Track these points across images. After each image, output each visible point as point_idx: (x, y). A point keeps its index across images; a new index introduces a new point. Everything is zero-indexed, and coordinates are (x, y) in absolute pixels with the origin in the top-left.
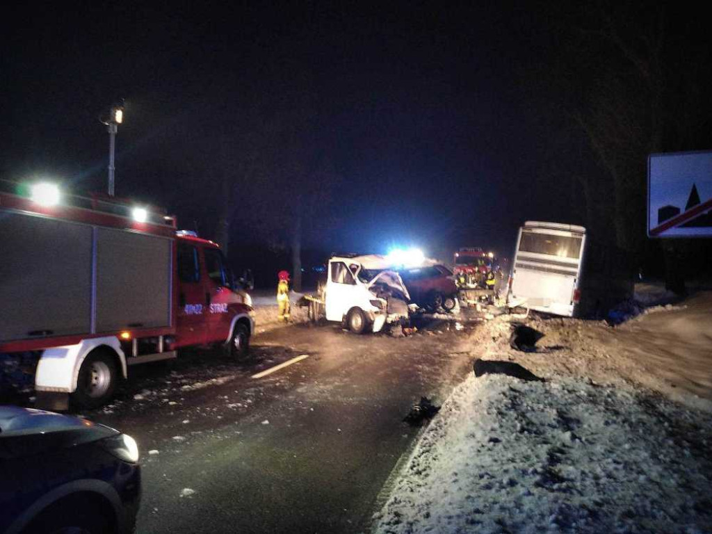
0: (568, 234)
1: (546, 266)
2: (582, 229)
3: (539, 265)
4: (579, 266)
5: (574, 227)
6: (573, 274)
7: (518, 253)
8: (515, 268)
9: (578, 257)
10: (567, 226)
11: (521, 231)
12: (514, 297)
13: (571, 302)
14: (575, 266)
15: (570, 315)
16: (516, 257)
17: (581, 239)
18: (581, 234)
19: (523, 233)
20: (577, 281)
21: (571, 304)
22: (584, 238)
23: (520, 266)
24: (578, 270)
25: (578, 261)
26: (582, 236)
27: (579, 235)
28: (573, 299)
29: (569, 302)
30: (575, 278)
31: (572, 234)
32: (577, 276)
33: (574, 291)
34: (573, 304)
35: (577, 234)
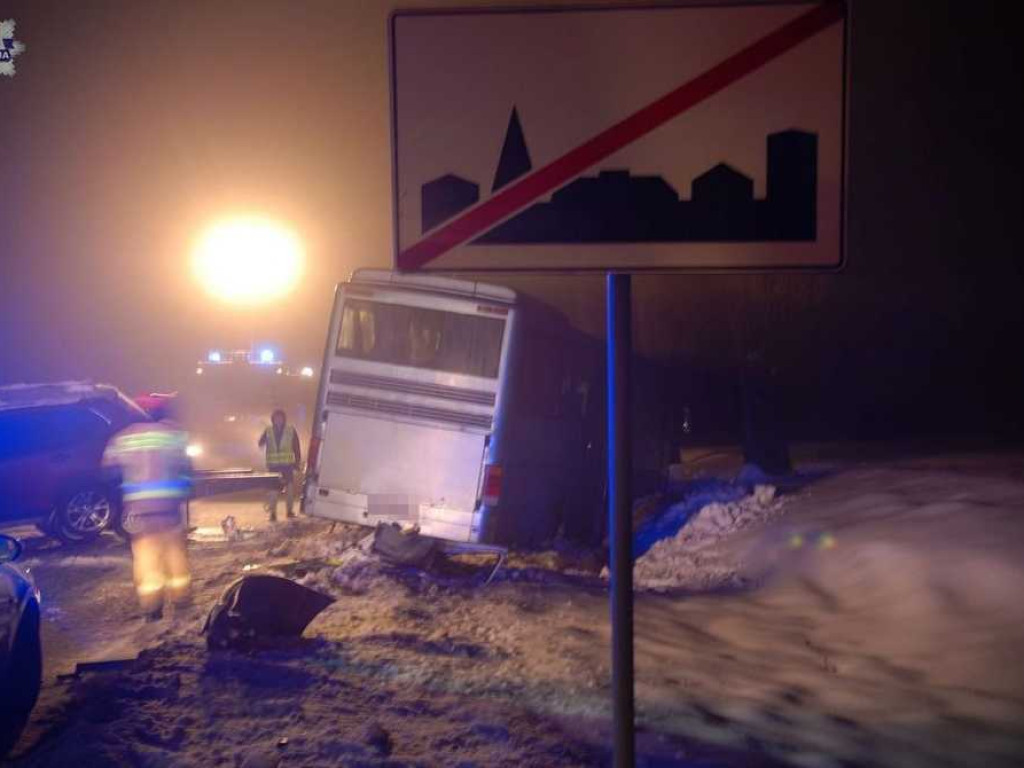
0: (468, 308)
1: (412, 399)
2: (508, 294)
3: (392, 396)
4: (498, 401)
5: (485, 289)
6: (481, 421)
7: (335, 363)
8: (325, 406)
9: (495, 375)
10: (466, 286)
11: (342, 294)
12: (324, 493)
13: (478, 503)
14: (485, 398)
17: (503, 322)
18: (502, 306)
19: (348, 300)
20: (493, 440)
21: (477, 508)
22: (510, 318)
23: (339, 400)
24: (493, 411)
25: (495, 386)
26: (506, 313)
27: (496, 311)
28: (483, 494)
29: (473, 501)
30: (487, 432)
31: (479, 308)
32: (493, 426)
33: (483, 469)
34: (482, 508)
35: (493, 307)
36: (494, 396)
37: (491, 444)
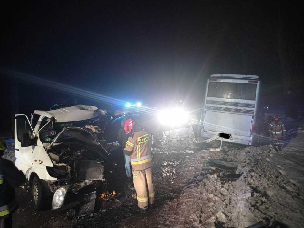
0: (246, 82)
2: (257, 77)
6: (251, 112)
7: (207, 98)
9: (254, 100)
10: (244, 76)
12: (206, 131)
15: (250, 144)
17: (256, 85)
19: (210, 82)
20: (254, 117)
21: (250, 136)
22: (258, 84)
23: (209, 108)
24: (254, 109)
25: (255, 102)
26: (257, 82)
27: (254, 82)
29: (249, 133)
30: (253, 115)
31: (249, 82)
32: (254, 113)
33: (252, 125)
36: (255, 105)
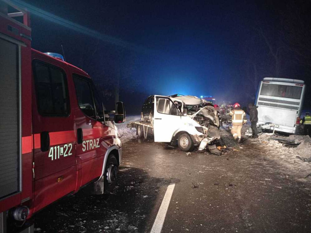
0: (293, 85)
2: (302, 81)
3: (274, 103)
4: (300, 104)
5: (297, 81)
6: (296, 108)
7: (260, 96)
8: (257, 105)
9: (300, 99)
10: (292, 80)
11: (262, 83)
13: (295, 125)
14: (298, 104)
15: (294, 132)
16: (258, 99)
17: (302, 87)
18: (302, 84)
19: (263, 84)
20: (299, 112)
21: (294, 126)
22: (304, 87)
23: (261, 104)
24: (299, 106)
25: (300, 101)
27: (300, 85)
28: (296, 123)
30: (297, 111)
31: (296, 85)
32: (299, 109)
33: (296, 119)
34: (296, 126)
35: (299, 84)
37: (298, 113)
